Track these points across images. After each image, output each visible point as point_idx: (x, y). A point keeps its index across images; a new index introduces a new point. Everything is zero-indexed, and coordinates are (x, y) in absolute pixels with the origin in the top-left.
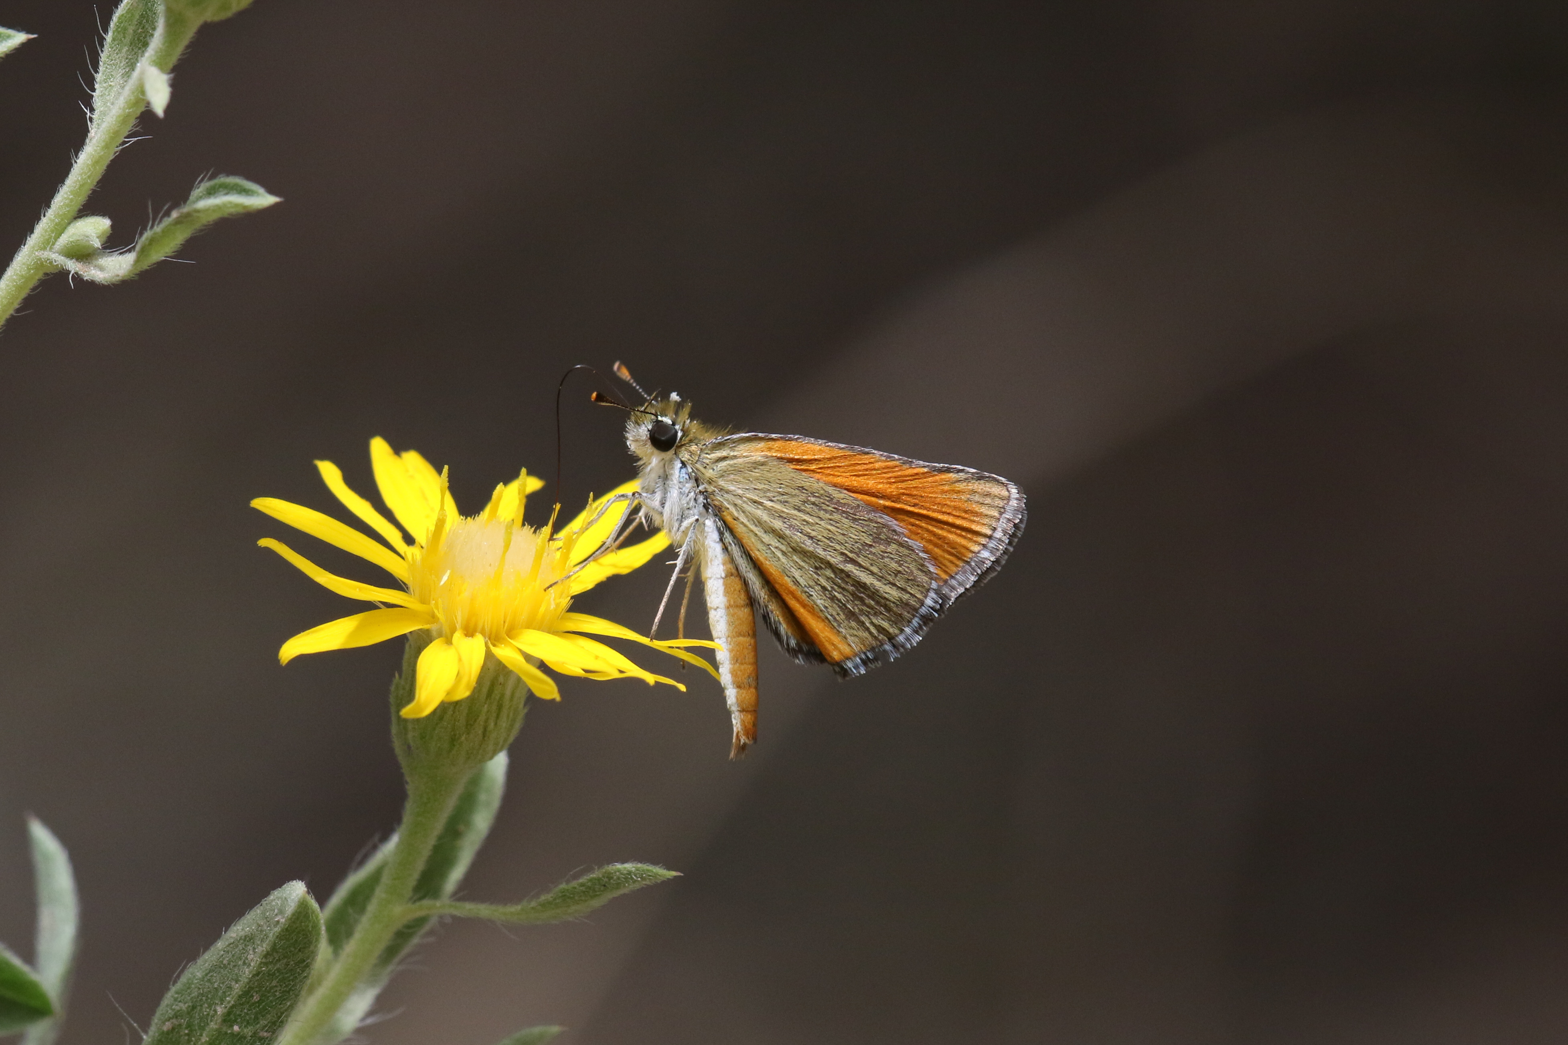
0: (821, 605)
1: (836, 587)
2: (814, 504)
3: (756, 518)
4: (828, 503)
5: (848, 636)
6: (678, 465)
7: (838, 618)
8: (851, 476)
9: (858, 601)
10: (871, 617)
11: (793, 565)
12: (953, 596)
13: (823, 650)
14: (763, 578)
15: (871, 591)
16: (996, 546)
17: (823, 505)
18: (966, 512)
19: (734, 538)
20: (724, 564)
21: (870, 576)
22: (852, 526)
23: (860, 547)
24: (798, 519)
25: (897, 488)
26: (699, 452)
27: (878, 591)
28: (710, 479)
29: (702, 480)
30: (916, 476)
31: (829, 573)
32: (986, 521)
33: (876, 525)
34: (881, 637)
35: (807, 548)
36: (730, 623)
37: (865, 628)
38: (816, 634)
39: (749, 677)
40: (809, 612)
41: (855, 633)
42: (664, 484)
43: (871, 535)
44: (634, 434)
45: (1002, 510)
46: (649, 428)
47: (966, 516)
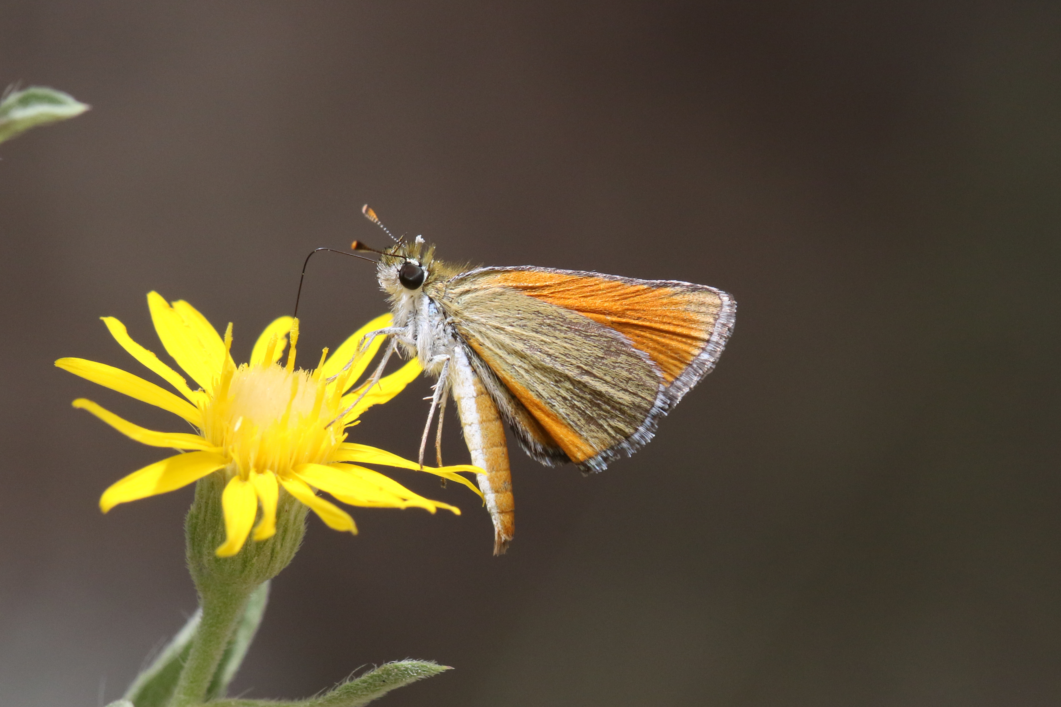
0: (563, 414)
1: (575, 397)
2: (549, 325)
3: (500, 343)
4: (562, 324)
5: (589, 438)
6: (426, 300)
7: (579, 423)
8: (580, 297)
9: (596, 407)
10: (609, 420)
11: (535, 380)
12: (680, 396)
13: (567, 452)
14: (509, 394)
15: (607, 398)
16: (714, 348)
17: (557, 326)
18: (684, 320)
19: (481, 361)
20: (474, 385)
21: (604, 385)
22: (585, 342)
23: (593, 360)
24: (537, 340)
25: (621, 305)
26: (444, 289)
27: (612, 397)
28: (456, 311)
29: (449, 313)
30: (637, 293)
31: (568, 385)
32: (703, 327)
33: (606, 340)
34: (618, 436)
35: (547, 365)
36: (484, 436)
37: (604, 430)
38: (561, 438)
39: (505, 482)
40: (553, 420)
41: (595, 435)
42: (415, 318)
43: (602, 348)
44: (385, 274)
45: (717, 317)
46: (398, 268)
47: (685, 324)
